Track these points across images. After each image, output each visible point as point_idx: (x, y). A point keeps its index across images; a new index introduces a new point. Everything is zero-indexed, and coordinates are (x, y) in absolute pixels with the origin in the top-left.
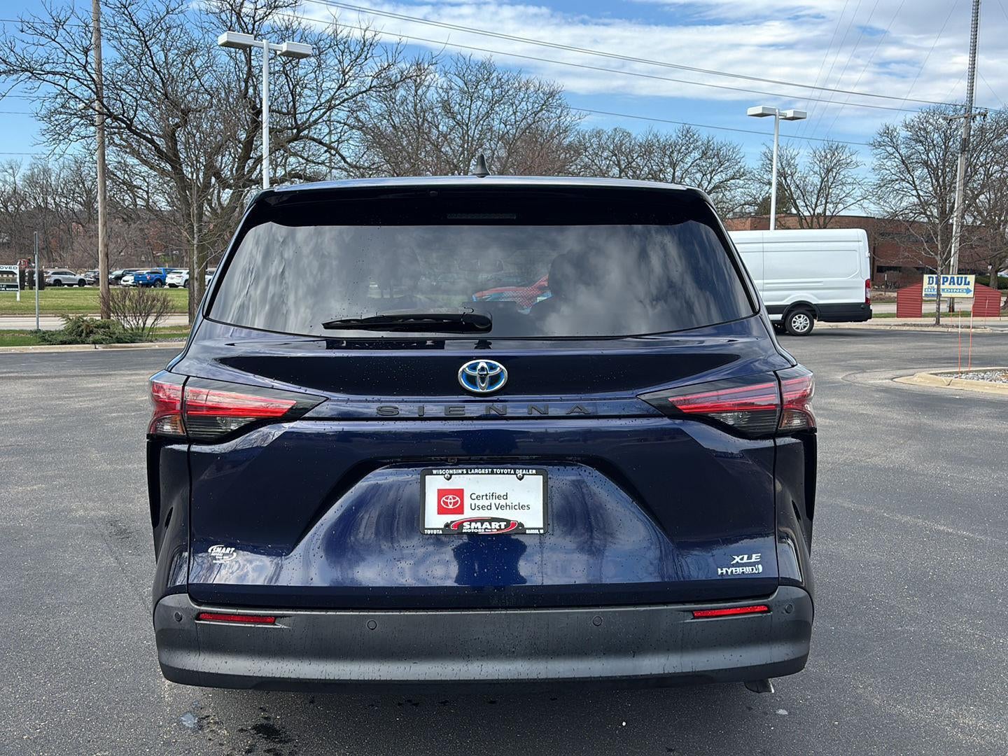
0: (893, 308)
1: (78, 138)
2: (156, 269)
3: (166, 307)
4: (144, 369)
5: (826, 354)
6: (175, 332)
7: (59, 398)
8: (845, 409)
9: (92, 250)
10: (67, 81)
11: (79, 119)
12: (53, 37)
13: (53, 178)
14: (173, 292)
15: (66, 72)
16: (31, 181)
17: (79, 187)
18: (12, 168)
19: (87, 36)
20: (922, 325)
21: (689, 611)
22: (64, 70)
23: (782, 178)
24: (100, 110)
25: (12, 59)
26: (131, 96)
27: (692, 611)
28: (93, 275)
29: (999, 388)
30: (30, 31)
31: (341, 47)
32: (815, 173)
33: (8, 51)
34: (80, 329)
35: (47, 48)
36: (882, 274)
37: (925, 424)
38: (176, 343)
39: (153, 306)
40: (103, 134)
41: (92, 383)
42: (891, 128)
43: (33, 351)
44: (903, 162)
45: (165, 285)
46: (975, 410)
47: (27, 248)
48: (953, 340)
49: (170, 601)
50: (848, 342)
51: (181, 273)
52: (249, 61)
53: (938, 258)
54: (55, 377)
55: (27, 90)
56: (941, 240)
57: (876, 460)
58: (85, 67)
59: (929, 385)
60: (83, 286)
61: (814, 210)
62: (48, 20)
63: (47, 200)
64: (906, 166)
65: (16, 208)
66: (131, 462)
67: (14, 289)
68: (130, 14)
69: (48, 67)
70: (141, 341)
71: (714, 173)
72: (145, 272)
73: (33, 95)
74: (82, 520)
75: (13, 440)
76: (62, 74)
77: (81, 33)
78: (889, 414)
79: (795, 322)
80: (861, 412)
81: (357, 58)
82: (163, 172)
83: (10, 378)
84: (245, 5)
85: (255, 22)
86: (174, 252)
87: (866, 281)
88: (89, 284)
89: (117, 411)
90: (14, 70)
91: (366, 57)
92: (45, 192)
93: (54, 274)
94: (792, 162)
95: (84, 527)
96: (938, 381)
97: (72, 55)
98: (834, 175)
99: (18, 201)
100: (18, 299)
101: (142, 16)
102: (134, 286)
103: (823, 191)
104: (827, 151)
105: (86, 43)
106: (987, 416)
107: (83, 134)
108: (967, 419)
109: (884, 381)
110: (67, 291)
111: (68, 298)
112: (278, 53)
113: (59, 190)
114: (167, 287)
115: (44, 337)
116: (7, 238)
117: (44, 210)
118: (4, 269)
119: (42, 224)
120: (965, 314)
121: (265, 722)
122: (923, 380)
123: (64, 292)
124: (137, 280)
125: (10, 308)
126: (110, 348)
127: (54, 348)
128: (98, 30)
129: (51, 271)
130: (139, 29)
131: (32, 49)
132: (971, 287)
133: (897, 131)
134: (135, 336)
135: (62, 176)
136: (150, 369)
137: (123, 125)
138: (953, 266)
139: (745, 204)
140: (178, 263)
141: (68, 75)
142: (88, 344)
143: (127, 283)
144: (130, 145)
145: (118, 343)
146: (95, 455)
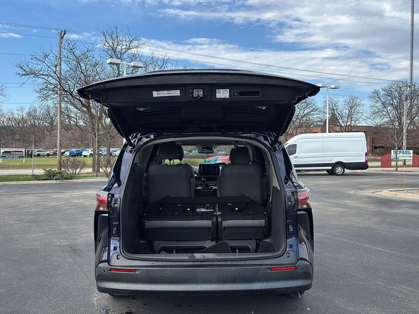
0: (379, 164)
1: (51, 99)
2: (78, 149)
3: (84, 165)
4: (76, 190)
5: (348, 183)
6: (87, 175)
7: (45, 201)
8: (352, 205)
9: (53, 142)
10: (48, 78)
11: (52, 92)
12: (44, 61)
13: (38, 113)
14: (85, 158)
15: (48, 74)
16: (29, 114)
17: (48, 116)
18: (22, 109)
19: (56, 60)
20: (390, 171)
21: (269, 268)
22: (47, 74)
23: (333, 111)
24: (60, 88)
25: (28, 70)
26: (72, 83)
27: (270, 268)
28: (53, 152)
29: (415, 196)
30: (35, 59)
31: (155, 63)
32: (346, 109)
33: (26, 67)
34: (51, 174)
35: (41, 66)
36: (376, 150)
37: (382, 211)
38: (88, 179)
39: (79, 165)
40: (61, 97)
41: (57, 195)
42: (377, 90)
43: (32, 183)
44: (383, 104)
45: (82, 156)
46: (404, 205)
47: (26, 141)
48: (402, 177)
49: (101, 265)
50: (359, 178)
51: (89, 151)
52: (118, 69)
53: (396, 143)
54: (42, 193)
55: (33, 81)
56: (396, 136)
57: (360, 224)
58: (55, 72)
59: (387, 195)
60: (49, 156)
61: (346, 124)
62: (42, 55)
63: (35, 122)
64: (384, 105)
65: (23, 125)
66: (75, 225)
67: (22, 158)
68: (73, 52)
69: (41, 73)
70: (74, 179)
71: (305, 109)
72: (74, 150)
73: (35, 83)
74: (58, 246)
75: (30, 217)
76: (47, 75)
77: (54, 60)
78: (369, 207)
79: (337, 170)
80: (358, 206)
81: (161, 68)
82: (84, 112)
83: (25, 194)
84: (117, 47)
85: (121, 54)
86: (85, 142)
87: (366, 153)
88: (51, 155)
89: (67, 206)
90: (28, 74)
91: (164, 67)
92: (34, 119)
93: (37, 151)
94: (337, 104)
95: (60, 248)
96: (391, 194)
97: (50, 68)
98: (354, 109)
99: (23, 122)
100: (24, 162)
101: (78, 53)
102: (69, 156)
103: (350, 116)
104: (351, 100)
105: (56, 63)
106: (407, 207)
107: (53, 97)
108: (399, 209)
109: (369, 194)
110: (43, 159)
111: (43, 161)
112: (130, 66)
113: (40, 118)
114: (83, 156)
115: (36, 178)
116: (19, 137)
117: (34, 126)
118: (19, 150)
119: (33, 131)
120: (409, 166)
121: (129, 311)
122: (385, 193)
123: (41, 159)
124: (70, 153)
125: (20, 166)
126: (62, 182)
127: (40, 182)
128: (60, 58)
129: (36, 150)
130: (76, 58)
131: (35, 66)
132: (411, 155)
133: (380, 91)
134: (72, 177)
135: (41, 112)
136: (79, 190)
137: (68, 94)
138: (404, 146)
139: (317, 122)
140: (87, 146)
141: (49, 75)
142: (53, 180)
143: (67, 155)
144: (71, 101)
145: (65, 179)
146: (61, 223)
